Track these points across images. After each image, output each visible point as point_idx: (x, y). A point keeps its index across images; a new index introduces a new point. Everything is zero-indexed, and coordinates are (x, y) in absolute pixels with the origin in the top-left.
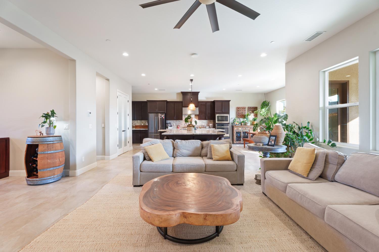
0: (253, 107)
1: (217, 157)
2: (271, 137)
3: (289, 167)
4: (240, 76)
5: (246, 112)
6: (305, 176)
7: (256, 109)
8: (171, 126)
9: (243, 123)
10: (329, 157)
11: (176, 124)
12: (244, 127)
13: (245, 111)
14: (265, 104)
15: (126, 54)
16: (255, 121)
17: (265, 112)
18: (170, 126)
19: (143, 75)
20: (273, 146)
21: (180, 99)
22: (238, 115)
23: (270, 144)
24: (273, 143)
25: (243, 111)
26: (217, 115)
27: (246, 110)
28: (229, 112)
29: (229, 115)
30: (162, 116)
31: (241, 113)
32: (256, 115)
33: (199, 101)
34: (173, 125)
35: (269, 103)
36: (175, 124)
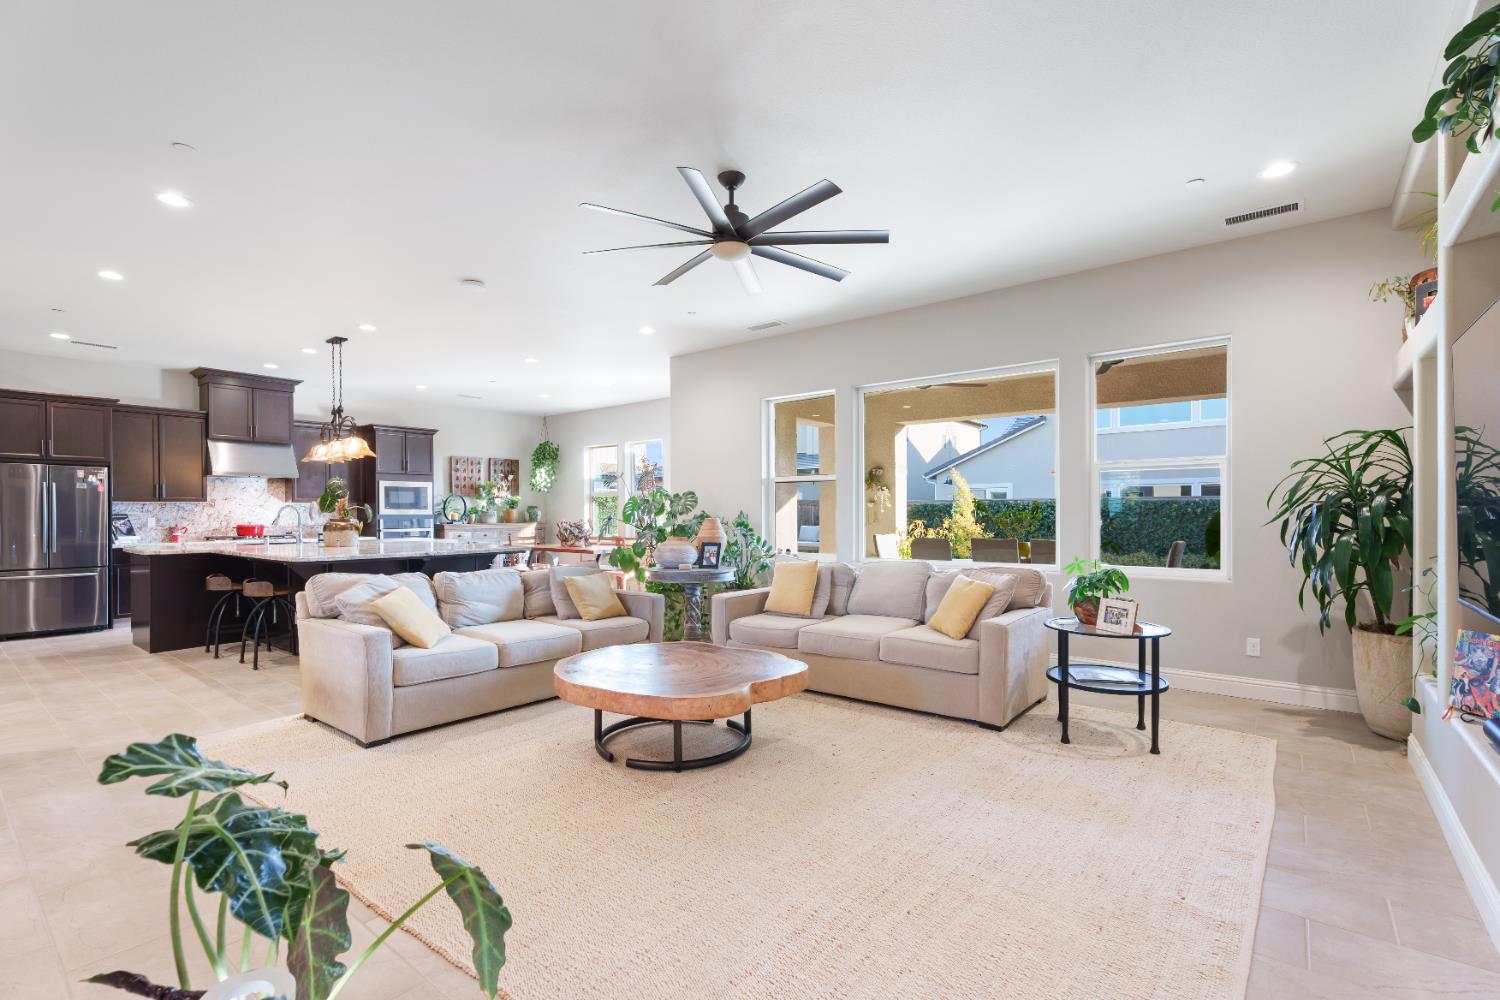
0: (505, 460)
1: (596, 611)
2: (707, 548)
3: (766, 607)
4: (530, 360)
5: (483, 475)
6: (808, 613)
7: (512, 467)
8: (130, 532)
9: (474, 516)
10: (836, 575)
11: (158, 520)
12: (481, 530)
13: (479, 471)
14: (546, 454)
15: (173, 199)
16: (513, 508)
17: (548, 480)
18: (124, 529)
19: (110, 275)
20: (716, 567)
21: (183, 399)
22: (457, 487)
23: (705, 563)
24: (714, 560)
25: (472, 471)
26: (383, 485)
27: (483, 467)
28: (432, 475)
29: (430, 484)
30: (92, 479)
31: (465, 479)
32: (514, 488)
33: (295, 418)
34: (144, 525)
35: (557, 450)
36: (152, 522)
